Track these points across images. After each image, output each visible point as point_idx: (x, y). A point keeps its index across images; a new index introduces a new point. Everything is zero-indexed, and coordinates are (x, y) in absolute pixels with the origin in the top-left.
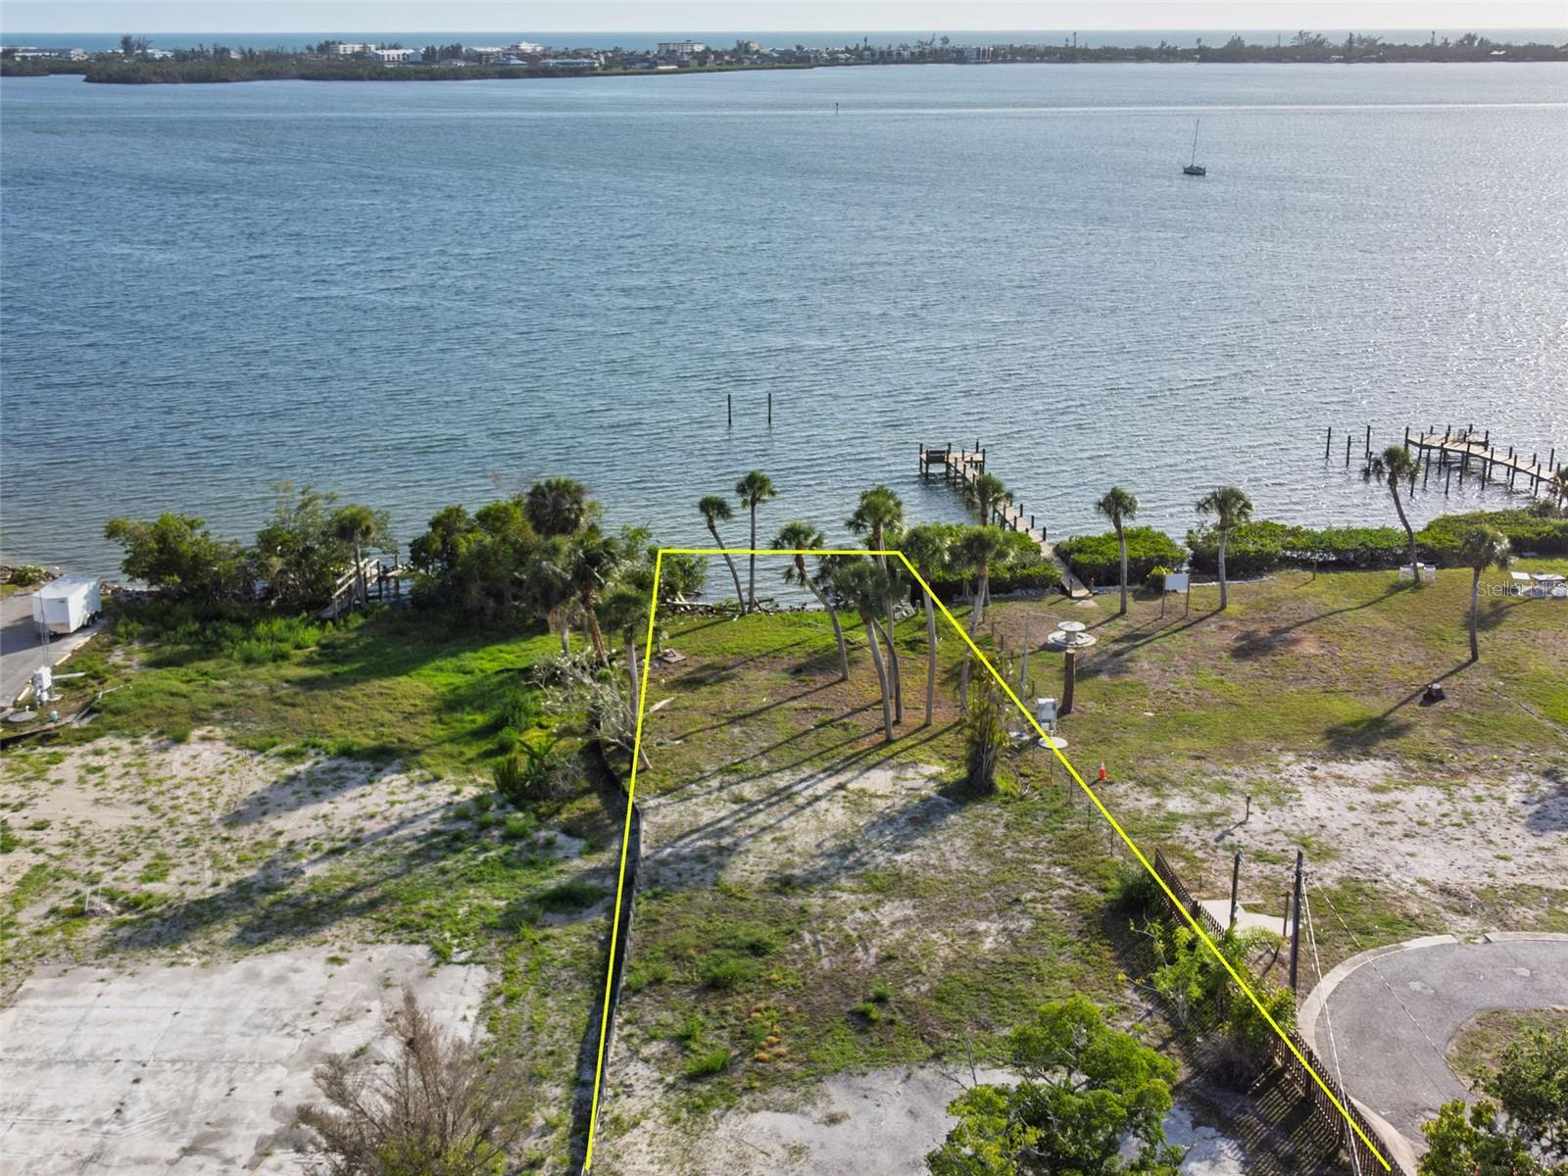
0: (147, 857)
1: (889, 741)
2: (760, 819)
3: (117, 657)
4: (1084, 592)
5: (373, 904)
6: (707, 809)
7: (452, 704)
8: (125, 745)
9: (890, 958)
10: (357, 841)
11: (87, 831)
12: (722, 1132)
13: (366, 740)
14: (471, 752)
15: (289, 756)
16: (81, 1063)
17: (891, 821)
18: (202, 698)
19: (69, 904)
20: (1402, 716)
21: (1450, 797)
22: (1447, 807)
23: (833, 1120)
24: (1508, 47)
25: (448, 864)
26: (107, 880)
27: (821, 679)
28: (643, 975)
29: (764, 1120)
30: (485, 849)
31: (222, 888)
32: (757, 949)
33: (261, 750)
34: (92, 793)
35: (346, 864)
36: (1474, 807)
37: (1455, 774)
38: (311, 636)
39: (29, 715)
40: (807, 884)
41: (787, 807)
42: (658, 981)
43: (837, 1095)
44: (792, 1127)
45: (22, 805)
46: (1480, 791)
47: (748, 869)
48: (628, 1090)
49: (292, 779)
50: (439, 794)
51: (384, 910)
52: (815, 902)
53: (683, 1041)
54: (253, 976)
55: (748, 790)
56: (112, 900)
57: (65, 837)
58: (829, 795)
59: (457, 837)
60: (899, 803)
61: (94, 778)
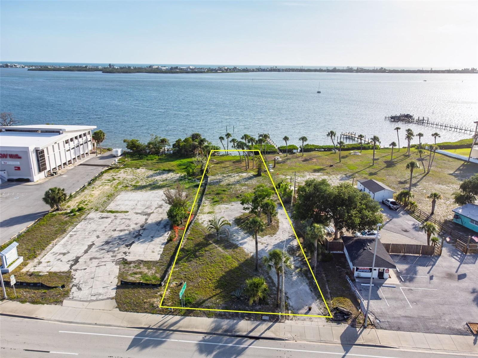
0: (135, 181)
1: (247, 170)
2: (226, 178)
3: (126, 159)
4: (281, 153)
5: (169, 186)
6: (218, 177)
7: (180, 165)
8: (130, 169)
9: (243, 192)
10: (166, 180)
11: (126, 178)
12: (218, 206)
13: (167, 169)
14: (183, 171)
15: (155, 170)
16: (130, 200)
17: (245, 178)
18: (141, 164)
19: (125, 186)
20: (325, 168)
21: (329, 177)
22: (328, 178)
23: (232, 205)
24: (389, 70)
25: (180, 182)
26: (130, 183)
27: (237, 163)
28: (208, 193)
29: (223, 205)
30: (185, 181)
31: (147, 184)
32: (224, 191)
33: (151, 170)
34: (126, 174)
35: (165, 182)
36: (332, 178)
37: (330, 174)
38: (157, 157)
39: (114, 166)
40: (232, 185)
41: (230, 177)
42: (210, 193)
43: (233, 203)
44: (227, 206)
45: (116, 175)
46: (334, 176)
47: (224, 183)
48: (205, 203)
49: (156, 173)
50: (179, 175)
51: (171, 187)
52: (233, 187)
53: (213, 199)
54: (153, 193)
55: (225, 175)
56: (131, 185)
57: (123, 179)
58: (237, 176)
59: (181, 179)
60: (247, 177)
61: (126, 173)
